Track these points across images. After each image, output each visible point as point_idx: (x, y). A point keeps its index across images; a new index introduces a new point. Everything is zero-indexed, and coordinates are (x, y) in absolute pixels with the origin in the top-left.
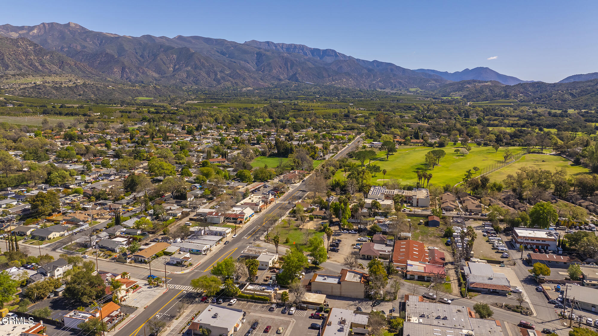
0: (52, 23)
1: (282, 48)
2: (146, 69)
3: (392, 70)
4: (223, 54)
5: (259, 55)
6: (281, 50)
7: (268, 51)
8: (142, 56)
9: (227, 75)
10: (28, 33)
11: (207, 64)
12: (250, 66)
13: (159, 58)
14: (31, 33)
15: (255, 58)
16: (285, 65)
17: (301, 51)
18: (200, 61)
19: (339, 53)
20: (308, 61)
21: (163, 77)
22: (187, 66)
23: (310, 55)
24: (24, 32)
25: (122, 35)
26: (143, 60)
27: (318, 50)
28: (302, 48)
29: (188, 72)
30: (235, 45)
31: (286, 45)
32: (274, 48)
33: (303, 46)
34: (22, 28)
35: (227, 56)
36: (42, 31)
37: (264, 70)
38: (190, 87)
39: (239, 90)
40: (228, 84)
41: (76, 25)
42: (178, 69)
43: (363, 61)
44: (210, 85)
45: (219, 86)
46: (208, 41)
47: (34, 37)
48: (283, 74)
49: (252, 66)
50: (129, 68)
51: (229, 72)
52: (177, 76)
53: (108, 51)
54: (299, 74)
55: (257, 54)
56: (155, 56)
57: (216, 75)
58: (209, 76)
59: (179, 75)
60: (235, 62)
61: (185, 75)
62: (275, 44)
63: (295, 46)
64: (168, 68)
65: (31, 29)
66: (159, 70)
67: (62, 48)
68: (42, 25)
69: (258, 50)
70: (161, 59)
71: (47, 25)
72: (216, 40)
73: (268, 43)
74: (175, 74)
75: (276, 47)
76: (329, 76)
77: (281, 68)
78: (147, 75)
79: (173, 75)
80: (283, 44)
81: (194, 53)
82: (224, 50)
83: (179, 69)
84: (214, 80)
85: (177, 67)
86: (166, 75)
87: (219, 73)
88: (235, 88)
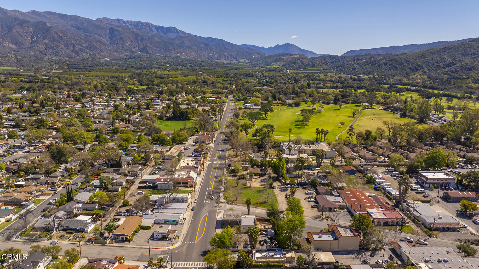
1: (131, 25)
3: (223, 45)
4: (79, 29)
5: (112, 31)
6: (130, 26)
7: (119, 27)
9: (85, 47)
11: (64, 38)
12: (104, 40)
13: (14, 30)
15: (108, 33)
16: (136, 39)
17: (147, 28)
18: (57, 35)
19: (179, 30)
20: (155, 36)
21: (21, 48)
22: (44, 39)
23: (155, 32)
27: (162, 27)
28: (149, 25)
29: (46, 44)
30: (88, 21)
31: (134, 22)
32: (124, 25)
33: (149, 23)
35: (82, 30)
37: (117, 44)
38: (50, 58)
39: (97, 60)
40: (87, 55)
43: (200, 37)
44: (70, 56)
45: (78, 57)
46: (63, 16)
48: (135, 47)
49: (105, 40)
51: (86, 45)
52: (35, 48)
54: (149, 47)
55: (110, 29)
56: (10, 28)
57: (74, 47)
58: (68, 49)
59: (38, 47)
60: (90, 36)
61: (44, 47)
62: (124, 21)
63: (142, 24)
64: (25, 40)
66: (15, 41)
69: (110, 26)
70: (18, 32)
72: (71, 16)
73: (118, 20)
74: (34, 46)
75: (125, 23)
76: (174, 49)
77: (132, 42)
78: (3, 46)
79: (32, 47)
80: (131, 21)
81: (50, 27)
82: (79, 25)
83: (37, 41)
84: (73, 52)
85: (35, 39)
86: (23, 47)
87: (76, 45)
88: (93, 58)
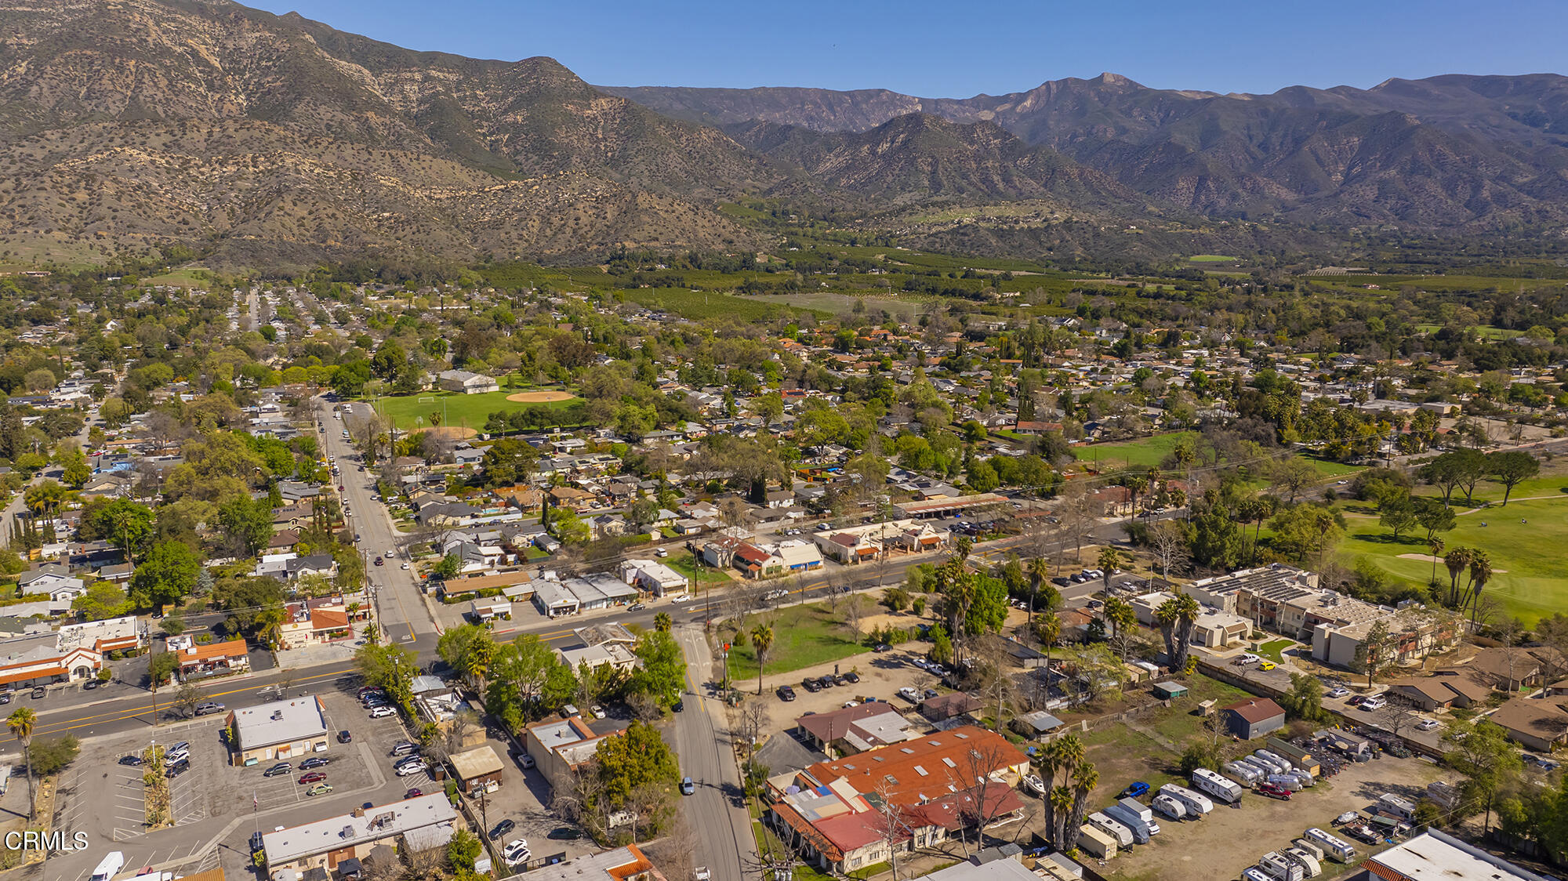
0: (1065, 80)
2: (1262, 180)
4: (1534, 120)
8: (1264, 146)
9: (1521, 188)
10: (1013, 109)
11: (1452, 157)
13: (1306, 149)
14: (1019, 109)
18: (1431, 151)
21: (1309, 201)
22: (1385, 167)
24: (1007, 106)
25: (1223, 92)
26: (1260, 155)
29: (1383, 184)
34: (1005, 99)
35: (1547, 126)
36: (1042, 103)
38: (1373, 227)
39: (1546, 233)
40: (1512, 216)
41: (1117, 78)
42: (1358, 175)
44: (1447, 221)
45: (1475, 223)
47: (1023, 116)
50: (1216, 180)
51: (1531, 177)
52: (1344, 197)
53: (1178, 138)
56: (1298, 142)
57: (1477, 187)
58: (1453, 195)
59: (1352, 193)
61: (1371, 193)
64: (1330, 175)
65: (1021, 97)
66: (1301, 183)
67: (1074, 136)
68: (1044, 87)
70: (1314, 152)
71: (1054, 87)
72: (1518, 80)
74: (1342, 192)
78: (1264, 197)
79: (1336, 195)
81: (1418, 126)
82: (1541, 110)
83: (1361, 177)
84: (1467, 206)
85: (1356, 170)
86: (1316, 195)
87: (1487, 182)
88: (1532, 227)
